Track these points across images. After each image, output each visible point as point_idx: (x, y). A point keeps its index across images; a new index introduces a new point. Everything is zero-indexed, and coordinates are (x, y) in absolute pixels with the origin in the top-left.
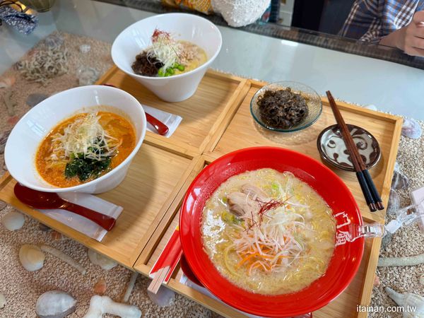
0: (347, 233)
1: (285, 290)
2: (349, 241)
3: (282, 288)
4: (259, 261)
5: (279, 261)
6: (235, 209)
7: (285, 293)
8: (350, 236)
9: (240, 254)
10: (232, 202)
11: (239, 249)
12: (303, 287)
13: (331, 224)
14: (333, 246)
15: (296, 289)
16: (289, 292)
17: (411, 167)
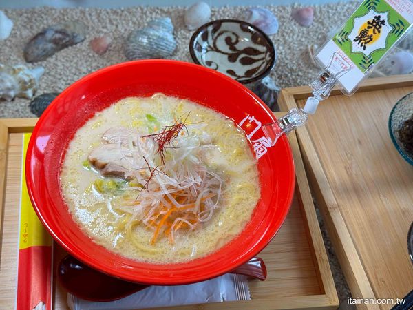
0: (263, 138)
1: (225, 239)
2: (269, 146)
3: (220, 239)
4: (179, 219)
5: (202, 207)
6: (110, 170)
7: (227, 242)
8: (270, 140)
9: (149, 222)
10: (102, 161)
11: (145, 216)
12: (244, 224)
13: (240, 138)
14: (255, 162)
15: (237, 231)
16: (231, 239)
17: (286, 76)
